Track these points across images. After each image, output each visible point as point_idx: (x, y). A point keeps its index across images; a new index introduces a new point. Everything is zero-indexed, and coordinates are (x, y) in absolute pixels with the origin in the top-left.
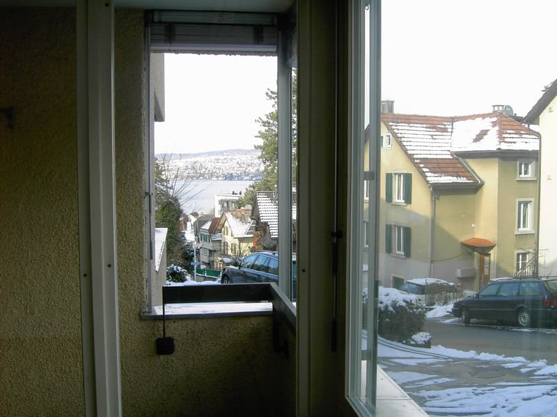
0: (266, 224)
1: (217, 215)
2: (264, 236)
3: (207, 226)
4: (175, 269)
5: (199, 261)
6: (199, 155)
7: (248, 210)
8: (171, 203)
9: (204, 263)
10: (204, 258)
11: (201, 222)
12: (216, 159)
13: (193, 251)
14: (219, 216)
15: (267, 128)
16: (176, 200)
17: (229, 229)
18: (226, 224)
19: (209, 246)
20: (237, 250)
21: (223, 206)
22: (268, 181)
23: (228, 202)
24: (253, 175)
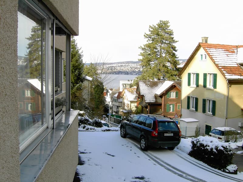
0: (143, 96)
1: (121, 90)
2: (142, 101)
3: (116, 95)
6: (114, 63)
7: (135, 88)
8: (99, 85)
9: (115, 112)
10: (115, 109)
11: (113, 94)
12: (121, 65)
13: (109, 108)
14: (122, 91)
15: (144, 51)
16: (102, 84)
17: (126, 97)
18: (125, 95)
19: (117, 104)
20: (130, 107)
21: (123, 86)
22: (144, 76)
23: (126, 85)
24: (137, 73)
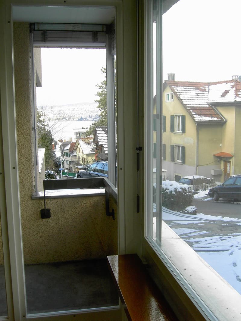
0: (102, 146)
1: (74, 141)
2: (101, 152)
3: (68, 147)
4: (50, 172)
5: (64, 168)
6: (62, 106)
7: (91, 138)
8: (47, 134)
9: (67, 169)
10: (67, 166)
11: (64, 145)
12: (73, 109)
13: (60, 162)
14: (75, 142)
15: (102, 90)
16: (50, 132)
17: (81, 149)
18: (79, 146)
19: (69, 159)
20: (86, 161)
21: (77, 136)
22: (103, 121)
23: (80, 134)
24: (94, 118)
